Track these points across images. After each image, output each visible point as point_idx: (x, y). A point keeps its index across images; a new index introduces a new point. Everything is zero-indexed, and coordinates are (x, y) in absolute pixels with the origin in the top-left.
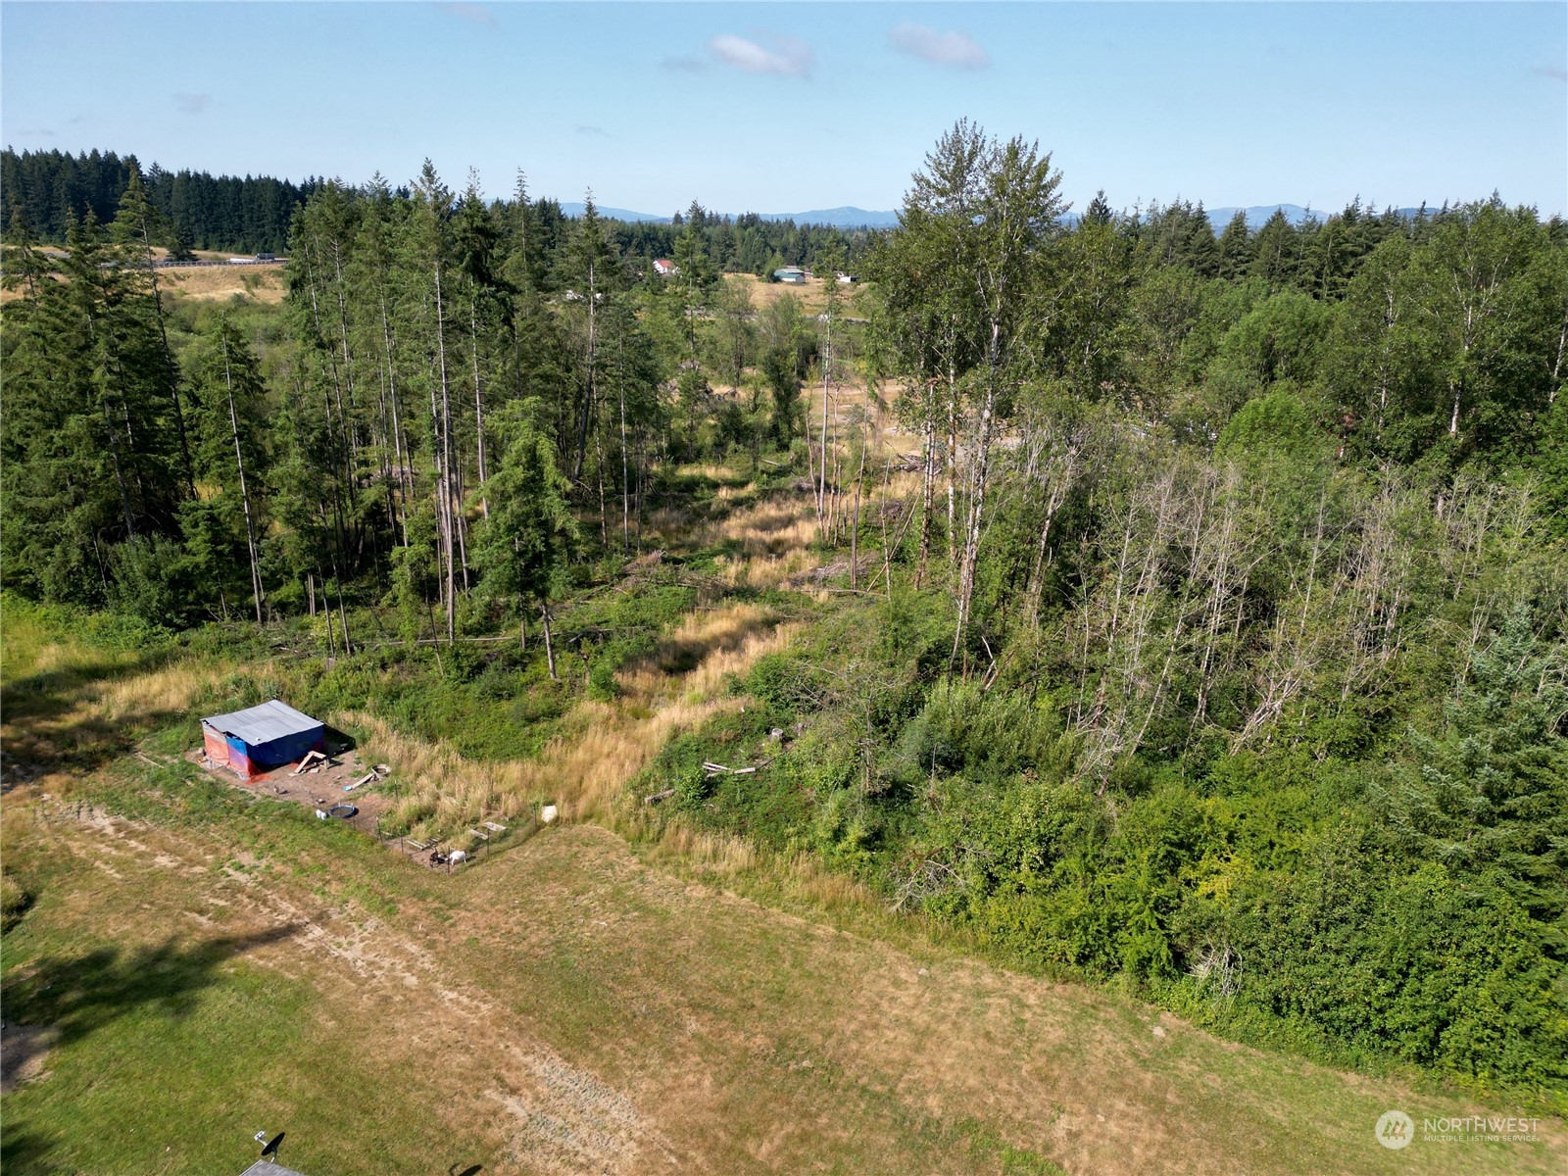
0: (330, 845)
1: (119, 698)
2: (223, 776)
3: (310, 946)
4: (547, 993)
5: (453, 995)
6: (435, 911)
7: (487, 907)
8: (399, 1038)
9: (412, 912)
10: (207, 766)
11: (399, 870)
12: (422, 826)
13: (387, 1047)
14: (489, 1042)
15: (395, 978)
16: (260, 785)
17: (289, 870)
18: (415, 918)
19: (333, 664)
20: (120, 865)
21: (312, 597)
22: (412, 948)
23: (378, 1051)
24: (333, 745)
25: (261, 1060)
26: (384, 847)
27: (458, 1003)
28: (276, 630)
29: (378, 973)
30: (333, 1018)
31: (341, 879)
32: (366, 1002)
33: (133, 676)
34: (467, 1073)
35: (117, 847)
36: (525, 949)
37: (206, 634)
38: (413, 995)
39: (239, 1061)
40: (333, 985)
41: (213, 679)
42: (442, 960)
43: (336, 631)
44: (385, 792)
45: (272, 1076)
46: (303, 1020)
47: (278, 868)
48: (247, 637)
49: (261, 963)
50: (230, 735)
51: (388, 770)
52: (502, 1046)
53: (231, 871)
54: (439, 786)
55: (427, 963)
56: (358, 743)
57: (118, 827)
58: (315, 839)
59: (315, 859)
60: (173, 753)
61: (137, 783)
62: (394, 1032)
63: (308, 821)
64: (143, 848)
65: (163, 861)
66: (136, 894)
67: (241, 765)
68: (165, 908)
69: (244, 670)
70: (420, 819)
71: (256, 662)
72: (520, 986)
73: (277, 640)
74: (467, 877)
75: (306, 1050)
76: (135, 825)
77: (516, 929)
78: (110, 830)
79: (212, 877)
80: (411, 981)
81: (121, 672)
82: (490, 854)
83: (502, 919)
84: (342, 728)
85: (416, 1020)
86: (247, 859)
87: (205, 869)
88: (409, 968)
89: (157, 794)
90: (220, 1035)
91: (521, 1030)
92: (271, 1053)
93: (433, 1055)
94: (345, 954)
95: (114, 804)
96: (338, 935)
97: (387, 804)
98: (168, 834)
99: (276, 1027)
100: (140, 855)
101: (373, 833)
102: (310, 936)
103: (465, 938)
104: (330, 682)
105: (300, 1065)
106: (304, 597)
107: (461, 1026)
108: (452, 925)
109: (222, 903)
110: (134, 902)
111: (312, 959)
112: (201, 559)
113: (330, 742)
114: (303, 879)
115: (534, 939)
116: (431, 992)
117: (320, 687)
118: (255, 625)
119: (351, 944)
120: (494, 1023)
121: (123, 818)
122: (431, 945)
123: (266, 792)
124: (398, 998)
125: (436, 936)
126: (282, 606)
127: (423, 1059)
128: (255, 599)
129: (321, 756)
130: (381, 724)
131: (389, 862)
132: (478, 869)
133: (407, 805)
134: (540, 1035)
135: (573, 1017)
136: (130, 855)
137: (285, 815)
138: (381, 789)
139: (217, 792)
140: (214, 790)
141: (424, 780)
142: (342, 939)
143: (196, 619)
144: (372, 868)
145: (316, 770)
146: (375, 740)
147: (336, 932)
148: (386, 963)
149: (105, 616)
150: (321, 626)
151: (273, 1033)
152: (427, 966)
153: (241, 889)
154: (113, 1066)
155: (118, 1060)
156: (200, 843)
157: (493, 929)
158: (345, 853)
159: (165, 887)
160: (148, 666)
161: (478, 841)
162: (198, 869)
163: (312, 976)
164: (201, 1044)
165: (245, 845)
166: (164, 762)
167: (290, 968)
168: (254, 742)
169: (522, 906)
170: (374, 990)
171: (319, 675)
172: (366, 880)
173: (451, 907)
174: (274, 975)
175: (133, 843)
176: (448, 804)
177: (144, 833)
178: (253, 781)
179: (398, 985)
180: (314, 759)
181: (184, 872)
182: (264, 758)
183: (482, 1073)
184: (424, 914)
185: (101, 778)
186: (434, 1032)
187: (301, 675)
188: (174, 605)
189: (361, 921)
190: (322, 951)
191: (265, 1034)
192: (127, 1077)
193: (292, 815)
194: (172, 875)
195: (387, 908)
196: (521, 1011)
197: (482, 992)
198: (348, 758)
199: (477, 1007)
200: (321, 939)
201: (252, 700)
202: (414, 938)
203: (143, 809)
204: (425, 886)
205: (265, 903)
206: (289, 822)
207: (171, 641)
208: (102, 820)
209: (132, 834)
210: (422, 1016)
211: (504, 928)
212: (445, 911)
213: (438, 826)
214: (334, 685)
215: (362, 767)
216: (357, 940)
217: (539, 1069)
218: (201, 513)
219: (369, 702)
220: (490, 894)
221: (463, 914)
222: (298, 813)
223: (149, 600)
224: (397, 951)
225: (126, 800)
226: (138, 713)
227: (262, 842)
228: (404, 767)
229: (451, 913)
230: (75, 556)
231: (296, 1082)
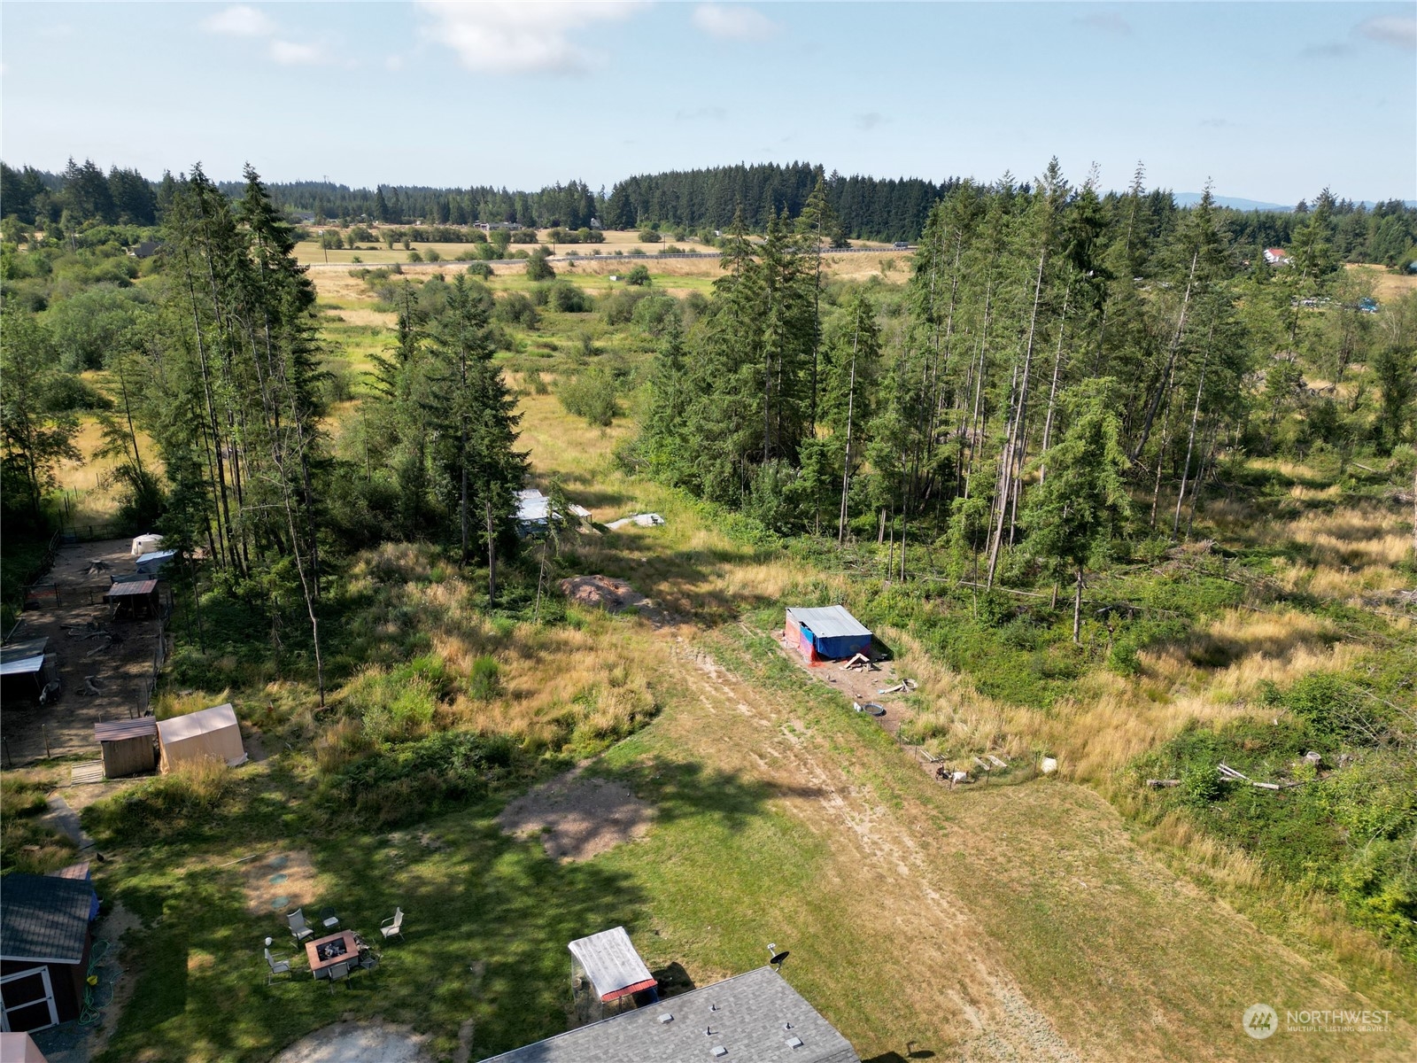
0: (860, 734)
1: (736, 579)
2: (793, 655)
3: (832, 811)
4: (1018, 928)
5: (936, 896)
6: (933, 818)
7: (978, 830)
8: (886, 913)
9: (914, 811)
10: (783, 644)
11: (910, 772)
12: (935, 742)
13: (876, 918)
14: (959, 949)
15: (890, 863)
16: (818, 669)
17: (827, 744)
18: (915, 818)
19: (889, 587)
20: (717, 703)
21: (882, 528)
22: (910, 843)
23: (870, 917)
24: (876, 653)
25: (781, 887)
26: (901, 750)
27: (939, 904)
28: (850, 550)
29: (878, 853)
30: (839, 875)
31: (863, 765)
32: (865, 874)
33: (748, 564)
34: (936, 968)
35: (716, 689)
36: (1005, 880)
37: (800, 543)
38: (903, 882)
39: (766, 882)
40: (843, 849)
41: (800, 578)
42: (932, 862)
43: (896, 560)
44: (910, 703)
45: (789, 903)
46: (817, 868)
47: (819, 740)
48: (829, 552)
49: (795, 811)
50: (803, 624)
51: (916, 685)
52: (970, 958)
53: (786, 732)
54: (955, 711)
55: (919, 859)
56: (896, 657)
57: (720, 675)
58: (850, 725)
59: (847, 742)
60: (764, 628)
61: (736, 645)
62: (882, 907)
63: (846, 709)
64: (732, 694)
65: (743, 709)
66: (722, 728)
67: (807, 651)
68: (737, 745)
69: (823, 576)
70: (934, 735)
71: (832, 571)
72: (995, 911)
73: (850, 558)
74: (965, 798)
75: (814, 893)
76: (730, 676)
77: (1000, 859)
78: (714, 675)
79: (773, 731)
80: (904, 870)
81: (739, 559)
82: (988, 785)
83: (989, 845)
84: (885, 641)
85: (902, 904)
86: (799, 725)
87: (769, 724)
88: (904, 859)
89: (748, 657)
90: (757, 857)
91: (989, 950)
92: (790, 885)
93: (911, 940)
94: (856, 828)
95: (720, 658)
96: (853, 809)
97: (910, 714)
98: (750, 690)
99: (796, 866)
100: (729, 699)
101: (894, 735)
102: (833, 803)
103: (954, 850)
104: (884, 599)
105: (808, 903)
106: (876, 527)
107: (937, 924)
108: (945, 835)
109: (776, 754)
110: (720, 734)
111: (831, 822)
112: (808, 484)
113: (875, 650)
114: (835, 754)
115: (1015, 874)
116: (918, 885)
117: (875, 603)
118: (837, 543)
119: (862, 821)
120: (966, 934)
121: (723, 669)
122: (925, 846)
123: (821, 677)
124: (890, 880)
125: (930, 840)
126: (858, 531)
127: (901, 940)
128: (840, 522)
129: (866, 659)
130: (916, 645)
131: (902, 764)
132: (976, 794)
133: (926, 720)
134: (1005, 963)
135: (1039, 960)
136: (723, 697)
137: (831, 700)
138: (907, 700)
139: (787, 667)
140: (785, 665)
141: (943, 702)
142: (855, 814)
143: (798, 530)
144: (888, 764)
145: (859, 670)
146: (909, 657)
147: (853, 806)
148: (886, 847)
149: (739, 516)
150: (886, 553)
151: (795, 870)
152: (918, 862)
153: (791, 748)
154: (686, 851)
155: (690, 847)
156: (770, 703)
157: (980, 852)
158: (870, 744)
159: (741, 729)
160: (762, 558)
161: (980, 770)
162: (764, 722)
163: (829, 837)
164: (744, 857)
165: (799, 714)
166: (756, 634)
167: (815, 823)
168: (819, 636)
169: (1009, 841)
170: (873, 866)
171: (876, 593)
172: (882, 772)
173: (947, 819)
174: (802, 824)
175: (726, 689)
176: (960, 730)
177: (735, 684)
178: (813, 665)
179: (893, 869)
180: (859, 661)
181: (755, 721)
182: (827, 650)
183: (949, 974)
184: (924, 817)
185: (715, 635)
186: (915, 920)
187: (864, 588)
188: (783, 516)
189: (873, 805)
190: (837, 820)
191: (788, 869)
192: (693, 862)
193: (834, 700)
194: (747, 722)
195: (895, 801)
196: (992, 934)
197: (960, 903)
198: (885, 666)
199: (954, 915)
200: (840, 808)
201: (824, 601)
202: (912, 834)
203: (737, 666)
204: (929, 794)
205: (805, 764)
206: (833, 705)
207: (777, 543)
208: (710, 666)
209: (727, 682)
210: (907, 903)
211: (990, 855)
212: (941, 821)
213: (948, 746)
214: (885, 604)
215: (895, 677)
216: (867, 819)
217: (1000, 992)
218: (816, 448)
219: (911, 624)
220: (983, 820)
221: (956, 829)
222: (840, 700)
223: (770, 509)
224: (897, 840)
225: (727, 655)
226: (746, 592)
227: (811, 716)
228: (929, 686)
229: (946, 824)
230: (728, 469)
231: (803, 916)
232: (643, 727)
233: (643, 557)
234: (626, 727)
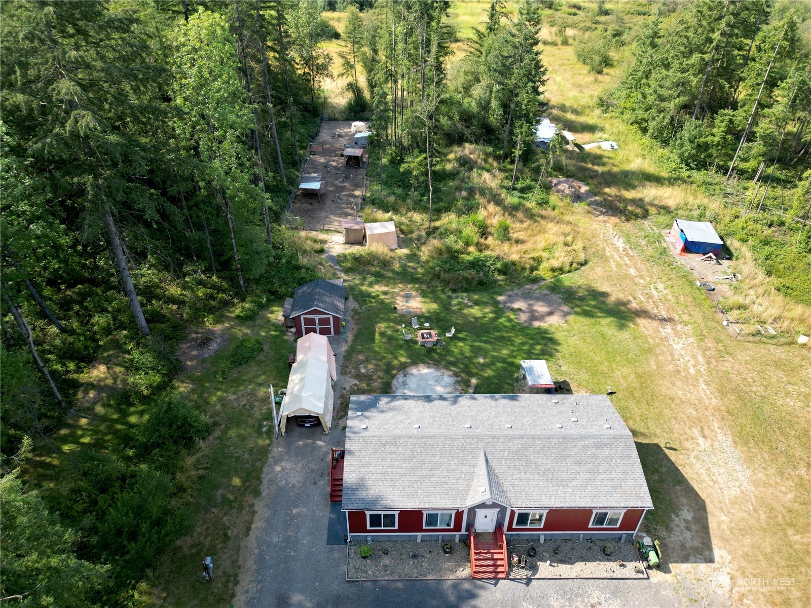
0: (694, 298)
1: (649, 193)
2: (671, 247)
3: (664, 334)
4: (744, 413)
5: (705, 387)
6: (719, 351)
7: (743, 362)
8: (675, 388)
9: (710, 345)
10: (667, 239)
11: (716, 325)
12: (738, 312)
13: (668, 388)
14: (707, 413)
15: (686, 366)
16: (683, 257)
17: (673, 300)
18: (709, 348)
19: (747, 214)
20: (619, 265)
21: (759, 172)
22: (701, 359)
23: (664, 387)
24: (723, 254)
25: (625, 363)
26: (715, 312)
27: (705, 391)
28: (732, 184)
29: (682, 360)
30: (656, 365)
31: (690, 315)
32: (671, 368)
33: (662, 184)
34: (691, 418)
35: (620, 257)
36: (748, 390)
37: (698, 176)
38: (689, 377)
39: (618, 358)
40: (663, 353)
41: (691, 200)
42: (710, 371)
43: (759, 197)
44: (732, 287)
45: (626, 371)
46: (646, 359)
47: (670, 297)
48: (716, 184)
49: (644, 329)
50: (682, 231)
51: (740, 278)
52: (711, 419)
53: (652, 288)
54: (757, 298)
55: (703, 368)
56: (734, 259)
57: (625, 250)
58: (690, 292)
59: (686, 301)
60: (658, 227)
61: (639, 235)
62: (674, 385)
63: (691, 283)
64: (628, 262)
65: (632, 271)
66: (617, 279)
67: (680, 245)
68: (624, 290)
69: (706, 201)
70: (739, 308)
71: (713, 198)
72: (735, 402)
73: (729, 190)
74: (743, 345)
75: (641, 370)
76: (630, 251)
77: (749, 380)
78: (621, 249)
79: (645, 287)
80: (692, 371)
81: (657, 180)
82: (760, 342)
83: (746, 372)
84: (731, 248)
85: (685, 387)
86: (661, 286)
87: (644, 282)
88: (694, 366)
89: (643, 242)
90: (617, 346)
91: (723, 418)
92: (630, 363)
93: (683, 403)
94: (674, 345)
95: (628, 240)
96: (676, 336)
97: (729, 293)
98: (639, 261)
99: (636, 355)
100: (626, 265)
101: (715, 303)
102: (666, 330)
103: (724, 369)
104: (740, 222)
105: (636, 373)
106: (755, 171)
107: (700, 400)
108: (722, 361)
109: (643, 299)
110: (615, 282)
111: (661, 339)
112: (716, 139)
113: (722, 252)
114: (676, 306)
115: (754, 389)
116: (697, 380)
117: (734, 224)
118: (724, 178)
119: (678, 342)
120: (713, 408)
121: (628, 247)
122: (709, 363)
123: (683, 262)
124: (683, 374)
125: (713, 361)
126: (741, 173)
127: (678, 401)
128: (731, 164)
129: (714, 257)
130: (749, 255)
131: (713, 319)
132: (750, 345)
133: (739, 299)
134: (729, 426)
135: (748, 430)
136: (623, 263)
137: (684, 276)
138: (731, 285)
139: (665, 252)
140: (664, 251)
141: (752, 292)
142: (676, 339)
143: (702, 165)
144: (705, 318)
145: (708, 262)
146: (742, 261)
147: (677, 334)
148: (687, 358)
149: (666, 151)
150: (755, 191)
151: (634, 357)
152: (702, 370)
153: (652, 298)
154: (583, 334)
155: (585, 334)
156: (648, 271)
157: (739, 373)
158: (699, 305)
159: (628, 282)
160: (672, 181)
161: (758, 333)
162: (642, 281)
163: (658, 346)
164: (610, 345)
165: (663, 280)
166: (653, 230)
167: (652, 338)
168: (689, 239)
169: (759, 372)
170: (676, 365)
171: (737, 217)
172: (699, 321)
173: (727, 353)
174: (645, 337)
175: (626, 259)
176: (756, 309)
177: (632, 257)
178: (681, 255)
179: (686, 369)
180: (710, 257)
181: (637, 280)
182: (690, 247)
183: (697, 422)
184: (714, 349)
185: (628, 226)
186: (689, 395)
187: (730, 212)
188: (693, 157)
189: (688, 336)
190: (666, 339)
191: (631, 355)
192: (585, 340)
193: (687, 277)
194: (632, 279)
195: (701, 337)
196: (728, 412)
197: (717, 394)
198: (725, 263)
199: (711, 398)
200: (669, 334)
201: (700, 218)
202: (704, 356)
203: (635, 246)
204: (722, 338)
205: (657, 308)
206: (684, 280)
207: (685, 174)
208: (620, 244)
209: (627, 255)
210: (688, 386)
211: (744, 376)
212: (725, 352)
213: (744, 316)
214: (740, 226)
215: (729, 271)
216: (681, 342)
217: (720, 437)
218: (727, 117)
219: (750, 242)
220: (748, 358)
221: (731, 359)
222: (690, 278)
223: (687, 150)
224: (694, 357)
225: (632, 240)
226: (656, 202)
227: (670, 283)
228: (747, 281)
229: (726, 356)
230: (667, 121)
231: (632, 378)
232: (576, 270)
233: (600, 169)
234: (567, 268)
